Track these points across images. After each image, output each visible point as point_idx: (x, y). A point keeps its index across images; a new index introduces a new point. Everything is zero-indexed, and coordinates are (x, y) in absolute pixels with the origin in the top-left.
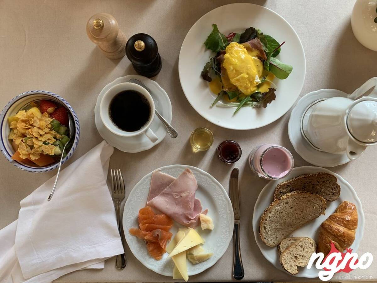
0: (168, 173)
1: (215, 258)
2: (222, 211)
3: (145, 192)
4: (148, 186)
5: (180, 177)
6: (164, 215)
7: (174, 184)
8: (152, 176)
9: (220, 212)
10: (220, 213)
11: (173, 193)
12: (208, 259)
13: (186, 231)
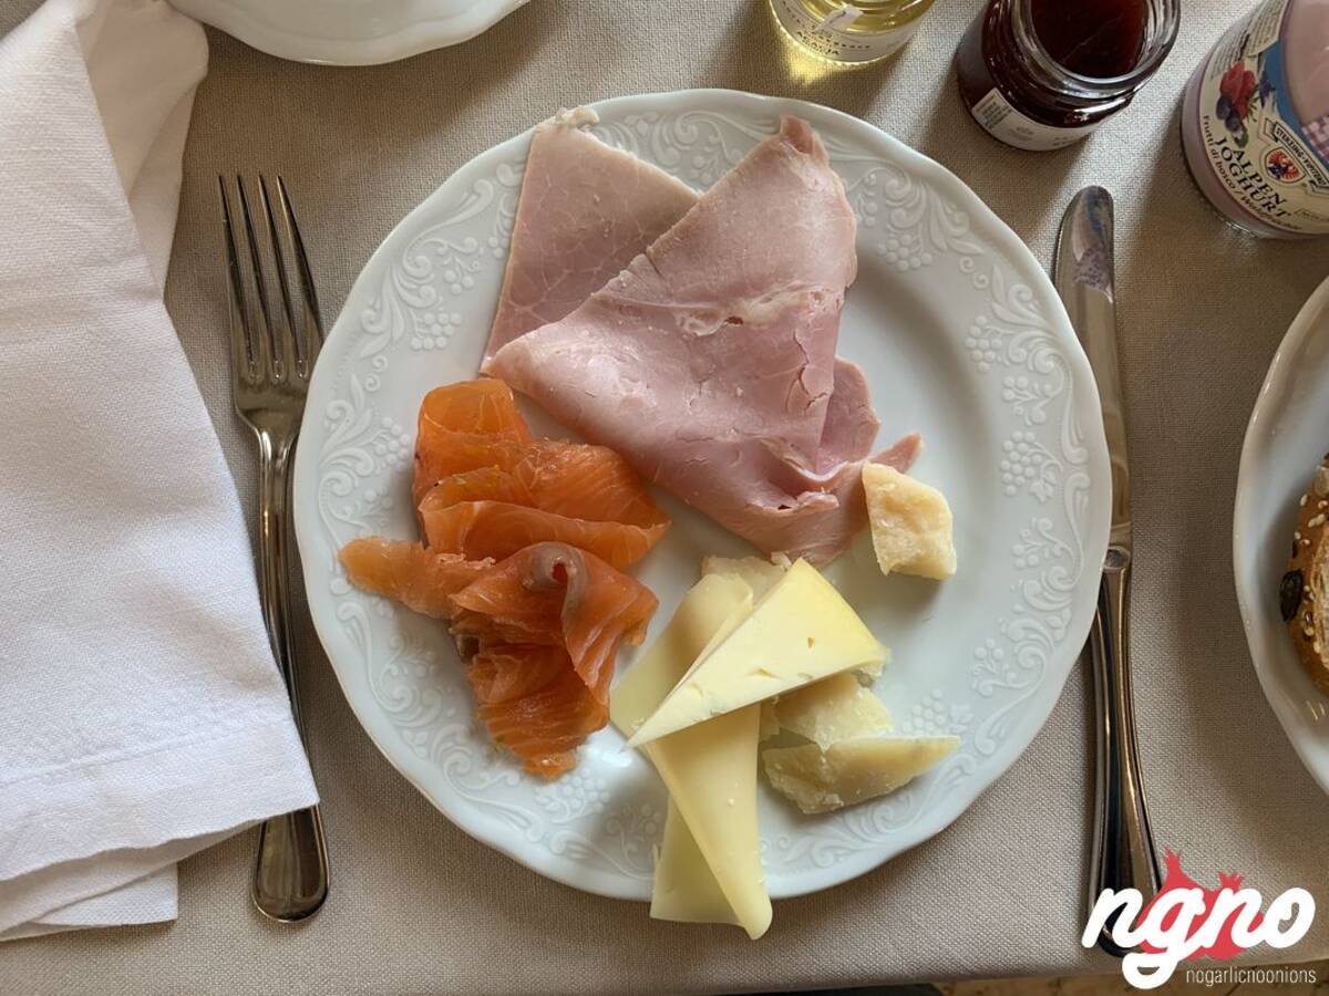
0: (648, 151)
1: (963, 773)
2: (1023, 446)
3: (469, 281)
4: (493, 241)
5: (732, 184)
6: (607, 453)
7: (686, 233)
8: (525, 162)
9: (1008, 452)
10: (1006, 464)
11: (673, 304)
12: (913, 784)
13: (762, 580)
